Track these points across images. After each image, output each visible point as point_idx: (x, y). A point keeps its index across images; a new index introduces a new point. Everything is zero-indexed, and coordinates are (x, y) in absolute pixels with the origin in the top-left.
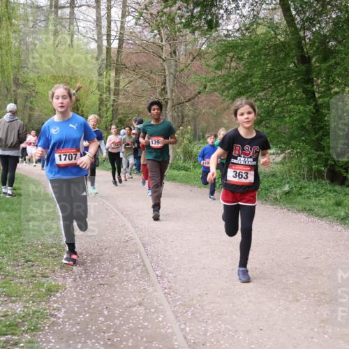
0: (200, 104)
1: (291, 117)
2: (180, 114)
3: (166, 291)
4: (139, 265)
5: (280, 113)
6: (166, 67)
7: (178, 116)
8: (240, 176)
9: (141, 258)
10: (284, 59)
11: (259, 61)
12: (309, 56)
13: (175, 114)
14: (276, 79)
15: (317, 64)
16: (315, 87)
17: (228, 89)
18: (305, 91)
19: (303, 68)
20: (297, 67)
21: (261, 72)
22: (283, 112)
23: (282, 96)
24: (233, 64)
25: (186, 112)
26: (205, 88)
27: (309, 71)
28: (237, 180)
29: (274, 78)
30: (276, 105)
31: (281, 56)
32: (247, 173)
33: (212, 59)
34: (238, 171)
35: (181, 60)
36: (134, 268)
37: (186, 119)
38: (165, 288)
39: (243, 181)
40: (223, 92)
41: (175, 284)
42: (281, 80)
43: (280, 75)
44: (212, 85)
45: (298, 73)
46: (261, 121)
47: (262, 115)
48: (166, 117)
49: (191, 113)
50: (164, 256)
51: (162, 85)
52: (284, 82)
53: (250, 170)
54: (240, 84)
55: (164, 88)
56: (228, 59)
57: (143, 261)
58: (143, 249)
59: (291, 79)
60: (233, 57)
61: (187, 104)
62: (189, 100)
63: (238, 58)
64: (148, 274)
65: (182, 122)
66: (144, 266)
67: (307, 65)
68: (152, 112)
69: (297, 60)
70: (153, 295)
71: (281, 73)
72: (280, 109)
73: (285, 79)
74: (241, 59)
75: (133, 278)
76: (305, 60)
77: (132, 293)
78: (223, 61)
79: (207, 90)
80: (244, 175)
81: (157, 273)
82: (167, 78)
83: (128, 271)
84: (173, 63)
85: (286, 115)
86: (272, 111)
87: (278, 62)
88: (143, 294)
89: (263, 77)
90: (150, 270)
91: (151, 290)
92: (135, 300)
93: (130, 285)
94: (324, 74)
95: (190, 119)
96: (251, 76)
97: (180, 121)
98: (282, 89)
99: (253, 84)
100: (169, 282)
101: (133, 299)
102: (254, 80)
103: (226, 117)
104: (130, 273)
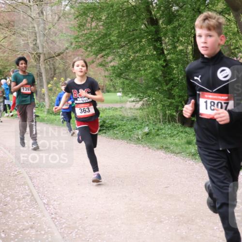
0: (69, 58)
1: (145, 70)
2: (52, 67)
3: (53, 216)
4: (28, 195)
5: (136, 67)
6: (36, 26)
7: (50, 68)
8: (84, 111)
9: (29, 189)
10: (136, 21)
11: (115, 21)
12: (156, 19)
13: (48, 67)
14: (131, 38)
15: (164, 26)
16: (163, 45)
17: (91, 45)
18: (155, 48)
19: (153, 28)
20: (147, 28)
21: (117, 31)
22: (139, 66)
23: (137, 52)
24: (94, 24)
25: (57, 65)
26: (72, 44)
27: (157, 32)
28: (83, 114)
29: (129, 37)
30: (133, 60)
31: (134, 18)
32: (89, 108)
33: (75, 19)
34: (82, 108)
35: (48, 20)
36: (24, 198)
37: (57, 71)
38: (52, 214)
39: (87, 114)
40: (87, 48)
41: (60, 210)
42: (134, 39)
43: (133, 35)
44: (76, 42)
45: (149, 33)
46: (121, 74)
47: (122, 68)
48: (40, 69)
49: (61, 66)
50: (49, 187)
51: (34, 41)
52: (137, 40)
53: (90, 106)
54: (101, 42)
55: (36, 43)
56: (89, 19)
57: (31, 192)
58: (30, 182)
59: (143, 38)
60: (92, 18)
61: (57, 58)
62: (59, 55)
63: (97, 19)
64: (36, 202)
65: (55, 74)
66: (33, 196)
67: (155, 26)
68: (20, 65)
69: (147, 22)
70: (42, 220)
71: (135, 32)
72: (136, 64)
73: (138, 38)
74: (99, 20)
75: (24, 206)
76: (153, 22)
77: (24, 218)
78: (84, 21)
79: (73, 46)
80: (87, 110)
81: (44, 201)
82: (38, 35)
83: (19, 200)
84: (41, 21)
85: (142, 69)
86: (130, 65)
87: (131, 23)
88: (33, 219)
89: (120, 36)
90: (38, 199)
91: (40, 215)
92: (27, 225)
93: (22, 212)
94: (170, 34)
95: (61, 71)
96: (110, 34)
97: (52, 73)
98: (136, 46)
99: (112, 42)
100: (54, 208)
101: (26, 223)
102: (113, 38)
103: (92, 70)
104: (21, 202)
